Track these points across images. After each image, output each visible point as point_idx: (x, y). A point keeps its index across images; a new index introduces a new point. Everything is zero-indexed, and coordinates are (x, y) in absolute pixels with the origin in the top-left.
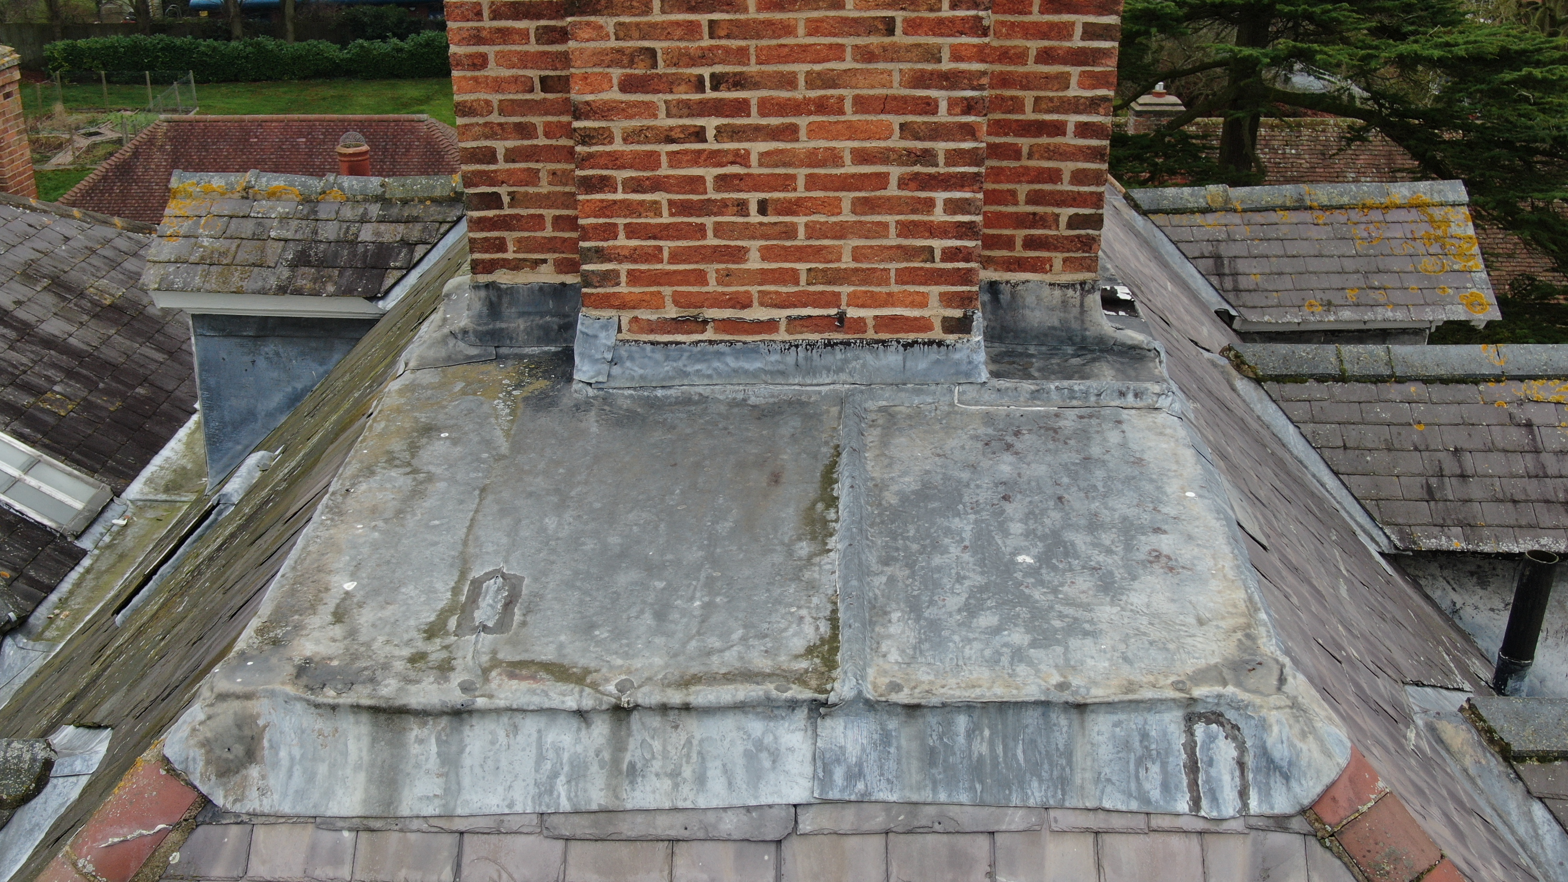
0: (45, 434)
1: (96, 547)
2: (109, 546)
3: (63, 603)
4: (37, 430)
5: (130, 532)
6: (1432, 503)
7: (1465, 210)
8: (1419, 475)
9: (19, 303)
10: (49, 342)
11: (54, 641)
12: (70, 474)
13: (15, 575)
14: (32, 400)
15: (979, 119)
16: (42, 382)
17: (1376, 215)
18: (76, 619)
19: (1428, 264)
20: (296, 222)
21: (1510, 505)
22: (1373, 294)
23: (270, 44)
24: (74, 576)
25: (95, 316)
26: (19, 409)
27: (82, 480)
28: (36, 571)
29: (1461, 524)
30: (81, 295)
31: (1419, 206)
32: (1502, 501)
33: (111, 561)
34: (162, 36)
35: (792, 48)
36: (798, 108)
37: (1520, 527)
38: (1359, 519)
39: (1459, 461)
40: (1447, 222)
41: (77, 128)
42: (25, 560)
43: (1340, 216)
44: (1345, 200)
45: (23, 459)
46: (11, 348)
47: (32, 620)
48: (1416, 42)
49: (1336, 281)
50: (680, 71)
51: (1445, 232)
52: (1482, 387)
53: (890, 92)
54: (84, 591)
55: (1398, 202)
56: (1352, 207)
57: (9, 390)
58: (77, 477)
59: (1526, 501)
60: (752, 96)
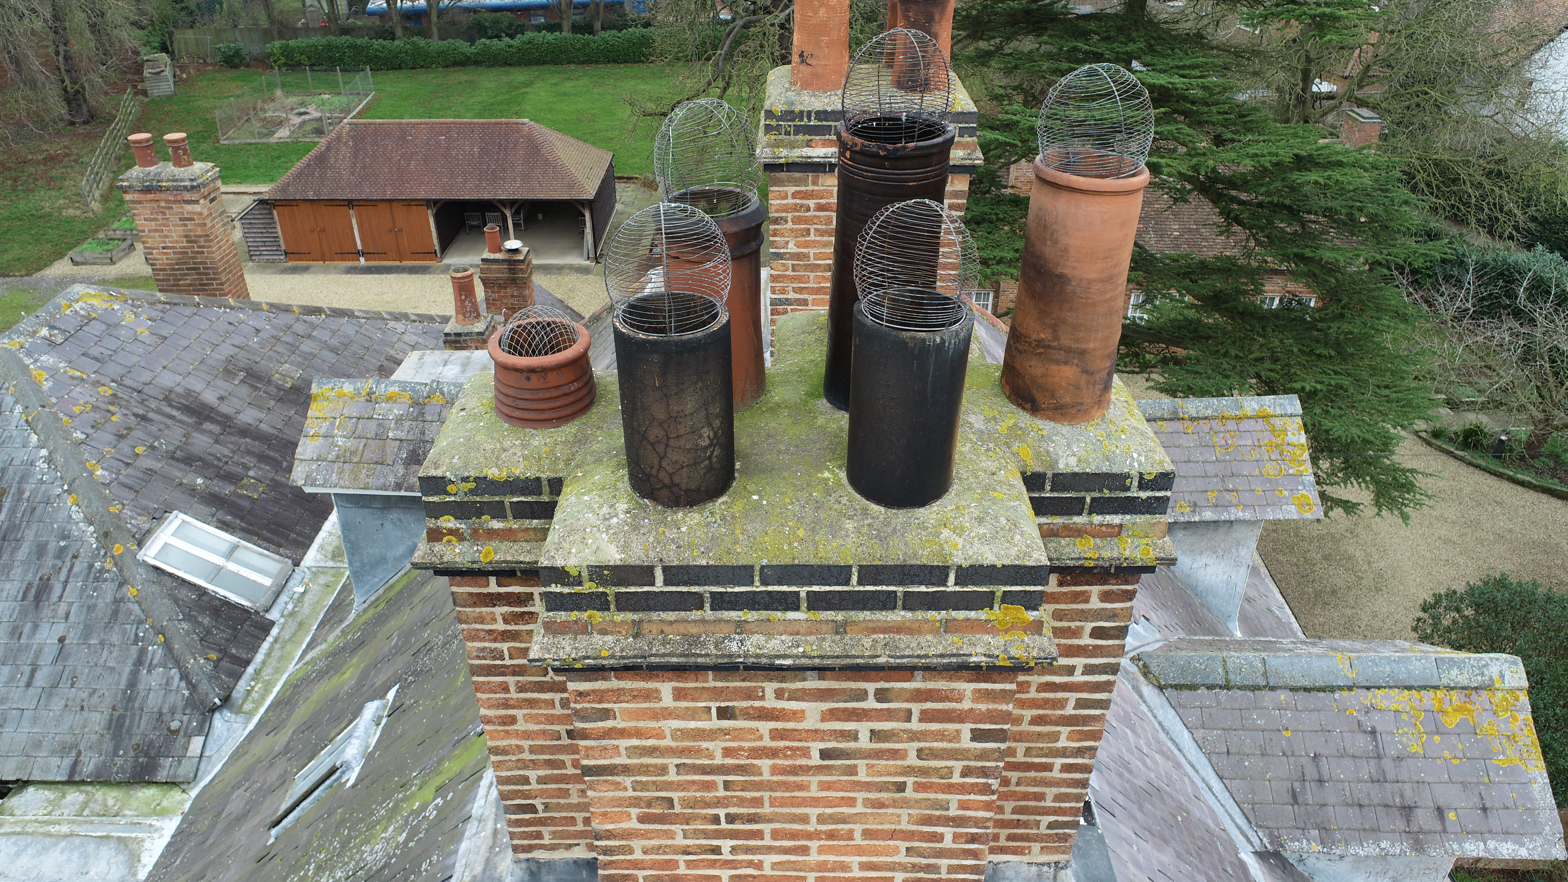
0: (242, 519)
1: (282, 616)
2: (292, 614)
3: (257, 672)
4: (235, 516)
5: (308, 598)
6: (1296, 807)
7: (1299, 420)
8: (1286, 779)
9: (221, 398)
10: (245, 432)
11: (250, 714)
12: (261, 554)
13: (220, 656)
14: (232, 488)
15: (981, 847)
16: (239, 470)
17: (1231, 425)
18: (267, 691)
19: (1270, 469)
20: (409, 423)
21: (1356, 808)
22: (1228, 496)
23: (421, 42)
24: (266, 645)
25: (280, 400)
26: (223, 499)
27: (270, 558)
28: (237, 648)
29: (1319, 827)
30: (269, 382)
31: (1266, 417)
32: (1351, 805)
33: (293, 630)
34: (348, 37)
35: (804, 798)
36: (809, 836)
37: (1365, 830)
38: (1238, 821)
39: (1317, 766)
40: (1285, 431)
41: (292, 109)
42: (228, 640)
43: (1204, 426)
44: (1209, 412)
45: (225, 547)
46: (217, 441)
47: (234, 694)
48: (1233, 148)
49: (1200, 484)
50: (696, 811)
51: (1283, 440)
52: (1337, 695)
53: (898, 827)
54: (273, 662)
55: (1249, 414)
56: (1214, 418)
57: (215, 482)
58: (266, 556)
59: (1369, 805)
60: (766, 828)
